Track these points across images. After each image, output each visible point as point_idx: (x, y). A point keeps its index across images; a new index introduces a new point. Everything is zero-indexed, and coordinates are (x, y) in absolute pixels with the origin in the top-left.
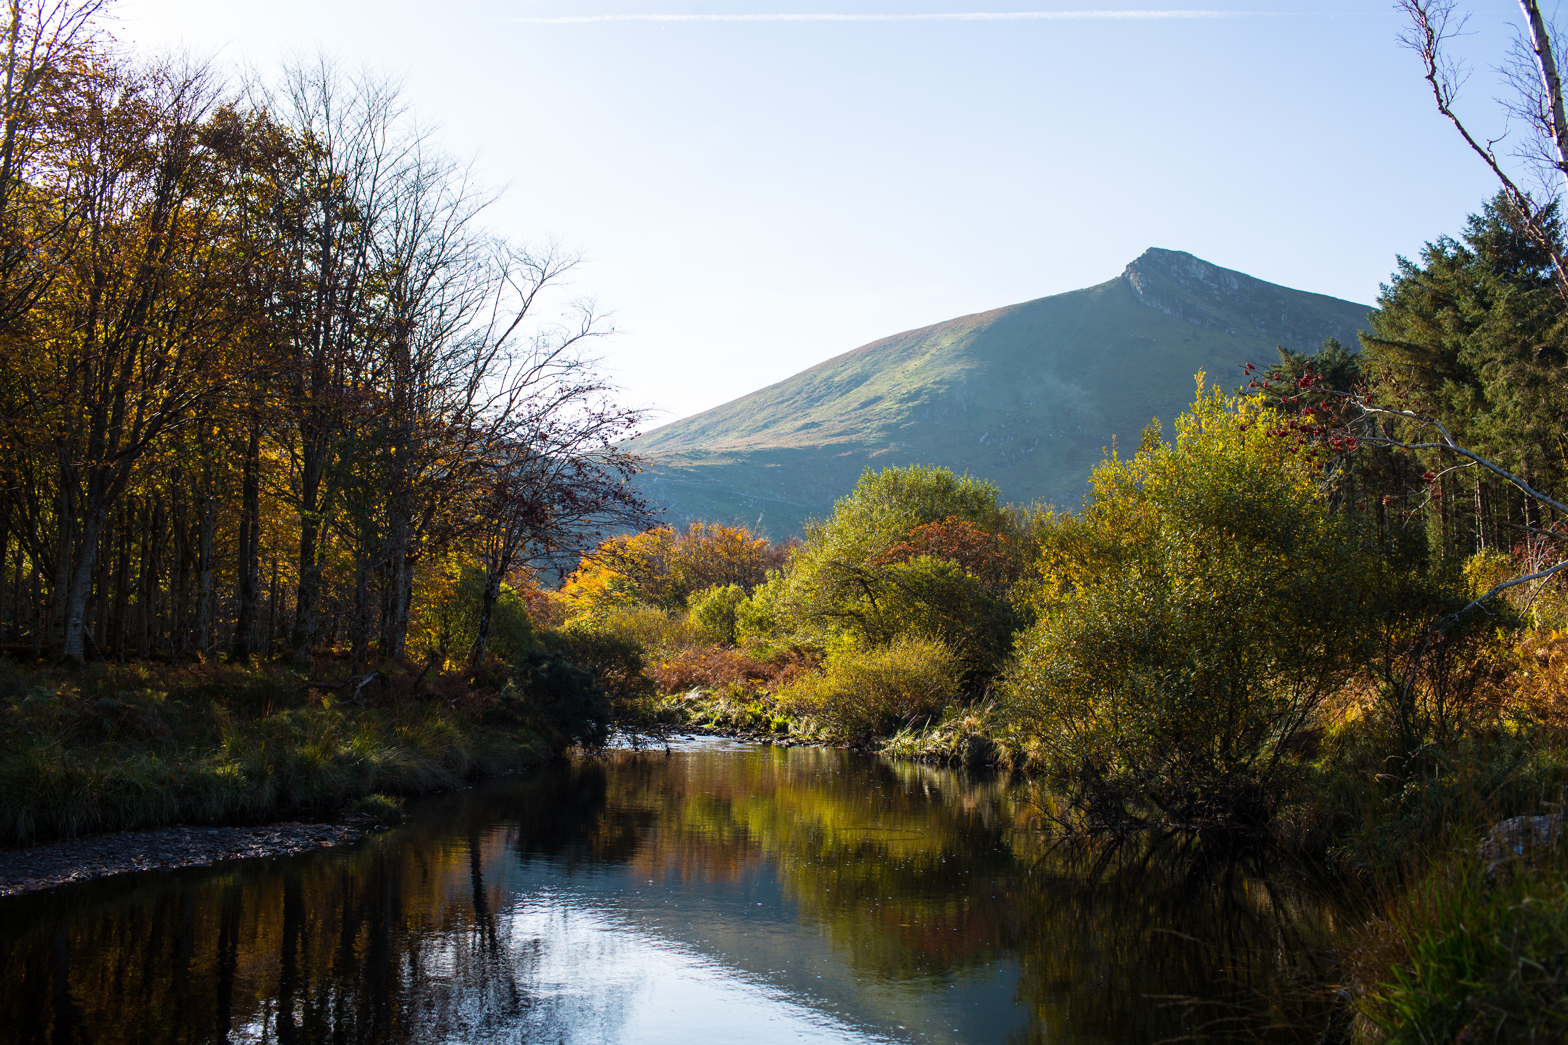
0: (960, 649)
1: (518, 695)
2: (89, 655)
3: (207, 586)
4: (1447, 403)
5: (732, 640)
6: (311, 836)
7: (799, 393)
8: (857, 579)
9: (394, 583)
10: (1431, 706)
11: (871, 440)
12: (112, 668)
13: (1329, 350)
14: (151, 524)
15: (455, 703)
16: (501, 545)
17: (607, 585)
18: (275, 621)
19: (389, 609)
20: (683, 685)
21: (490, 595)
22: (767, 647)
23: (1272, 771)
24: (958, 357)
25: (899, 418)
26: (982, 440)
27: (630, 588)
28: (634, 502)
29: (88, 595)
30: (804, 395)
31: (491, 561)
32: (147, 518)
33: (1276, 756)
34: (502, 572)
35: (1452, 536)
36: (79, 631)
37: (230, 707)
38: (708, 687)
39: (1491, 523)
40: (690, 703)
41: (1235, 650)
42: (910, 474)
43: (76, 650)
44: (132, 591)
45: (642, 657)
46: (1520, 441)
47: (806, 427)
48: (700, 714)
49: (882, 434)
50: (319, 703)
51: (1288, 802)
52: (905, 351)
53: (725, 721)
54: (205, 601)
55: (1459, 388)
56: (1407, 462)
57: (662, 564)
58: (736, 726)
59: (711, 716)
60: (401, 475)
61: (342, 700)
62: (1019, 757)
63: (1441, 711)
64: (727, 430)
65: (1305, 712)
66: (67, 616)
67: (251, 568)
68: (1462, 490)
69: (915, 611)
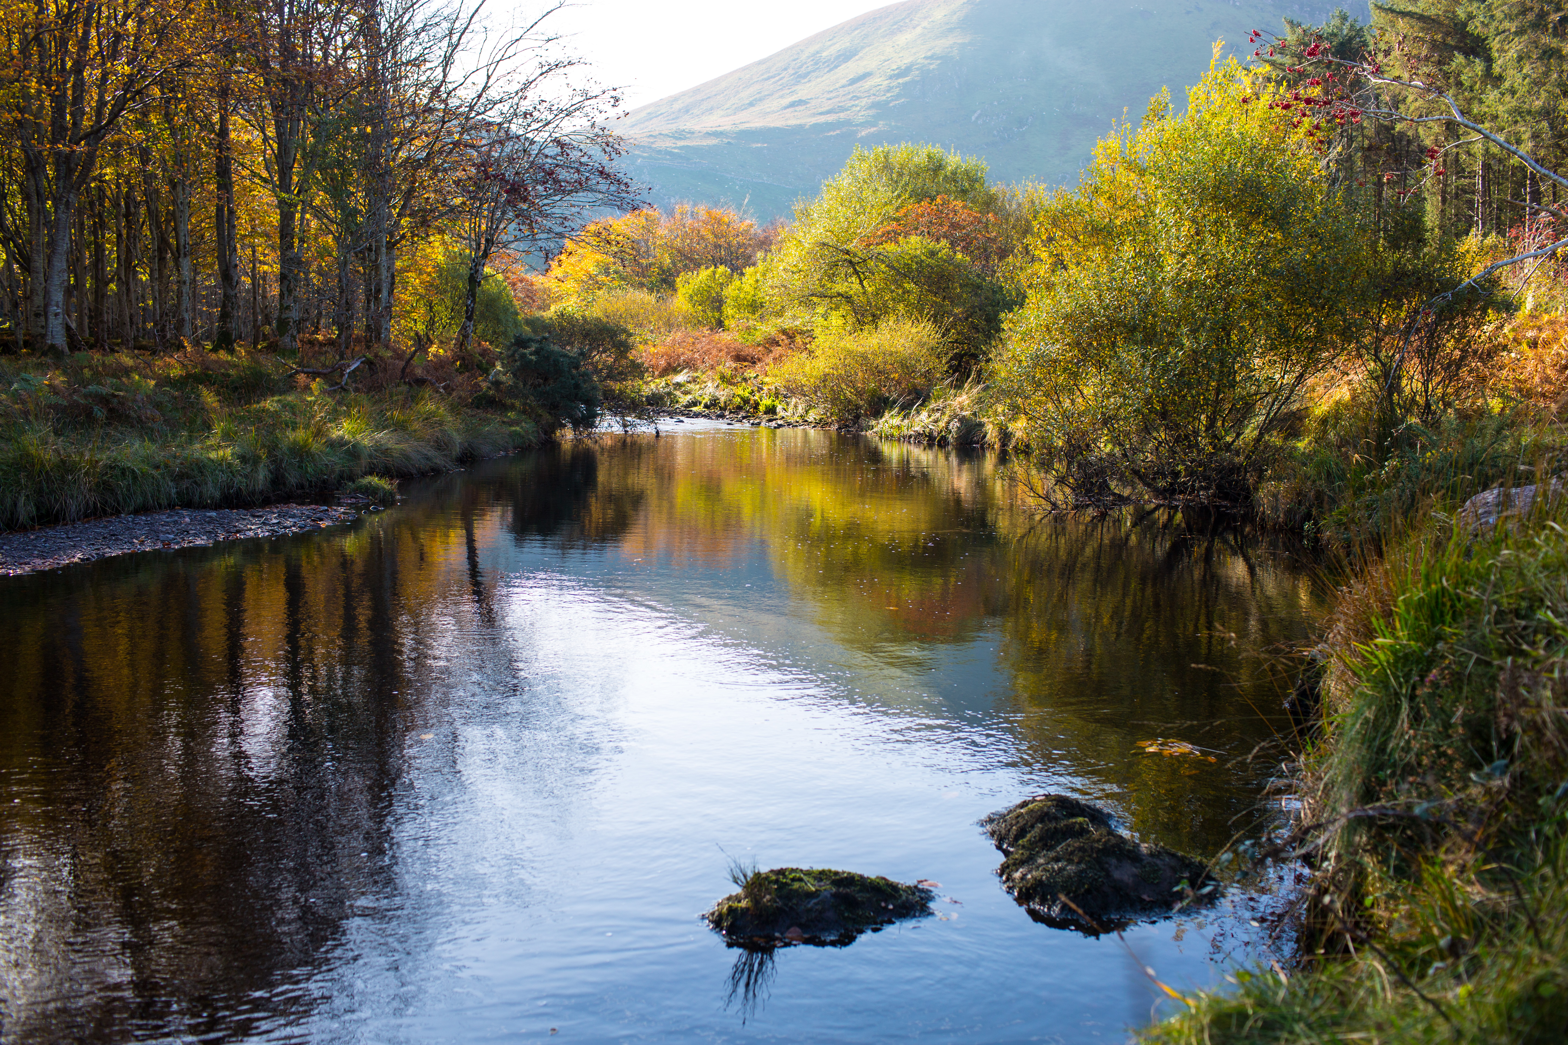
0: (948, 330)
1: (507, 379)
2: (74, 345)
3: (187, 273)
4: (1456, 78)
5: (720, 324)
6: (308, 517)
7: (785, 69)
8: (846, 260)
9: (376, 267)
10: (1418, 385)
11: (860, 119)
12: (97, 356)
13: (1337, 22)
14: (123, 211)
15: (444, 388)
16: (484, 227)
17: (593, 270)
18: (258, 310)
19: (373, 295)
20: (671, 369)
21: (474, 279)
22: (755, 329)
23: (1256, 448)
24: (950, 30)
25: (889, 95)
26: (973, 118)
27: (616, 272)
28: (619, 182)
29: (66, 284)
30: (791, 71)
31: (474, 243)
32: (119, 205)
33: (1261, 434)
34: (486, 255)
35: (1450, 219)
36: (60, 321)
37: (218, 394)
38: (696, 370)
39: (1490, 206)
40: (678, 385)
41: (1224, 329)
42: (900, 153)
43: (60, 340)
44: (111, 280)
45: (631, 340)
46: (1528, 118)
47: (792, 105)
48: (689, 397)
49: (872, 112)
50: (307, 389)
51: (1270, 478)
52: (895, 23)
53: (713, 403)
54: (185, 289)
55: (1470, 63)
56: (1409, 142)
57: (648, 247)
58: (723, 409)
59: (700, 399)
60: (378, 156)
61: (331, 385)
62: (1005, 436)
63: (1426, 391)
64: (712, 109)
65: (1292, 391)
66: (46, 306)
67: (230, 255)
68: (1463, 170)
69: (904, 293)
